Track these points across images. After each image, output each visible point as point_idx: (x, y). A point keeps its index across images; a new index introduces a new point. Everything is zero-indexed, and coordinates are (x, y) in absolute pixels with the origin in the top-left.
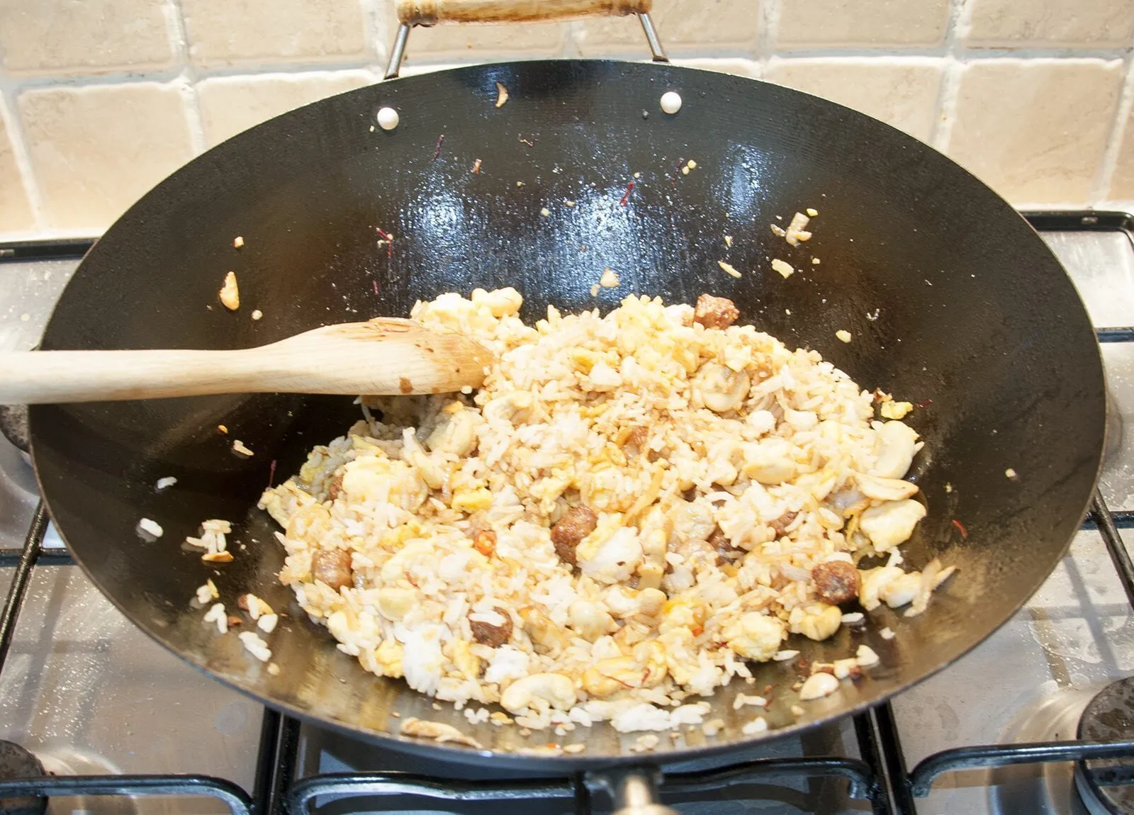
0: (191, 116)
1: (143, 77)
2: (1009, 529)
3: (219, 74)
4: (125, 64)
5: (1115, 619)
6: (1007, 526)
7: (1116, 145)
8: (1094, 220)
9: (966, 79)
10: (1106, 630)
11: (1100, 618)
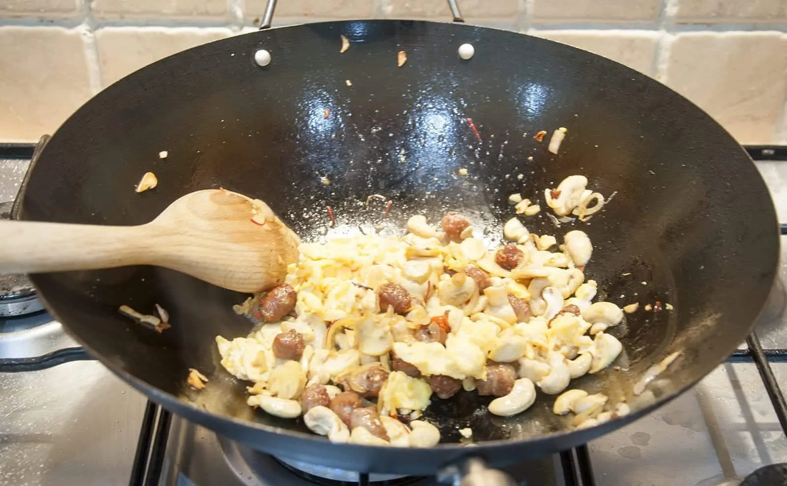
0: (90, 55)
1: (51, 22)
3: (114, 25)
4: (37, 11)
5: (773, 433)
8: (772, 152)
9: (675, 47)
10: (766, 441)
11: (761, 432)
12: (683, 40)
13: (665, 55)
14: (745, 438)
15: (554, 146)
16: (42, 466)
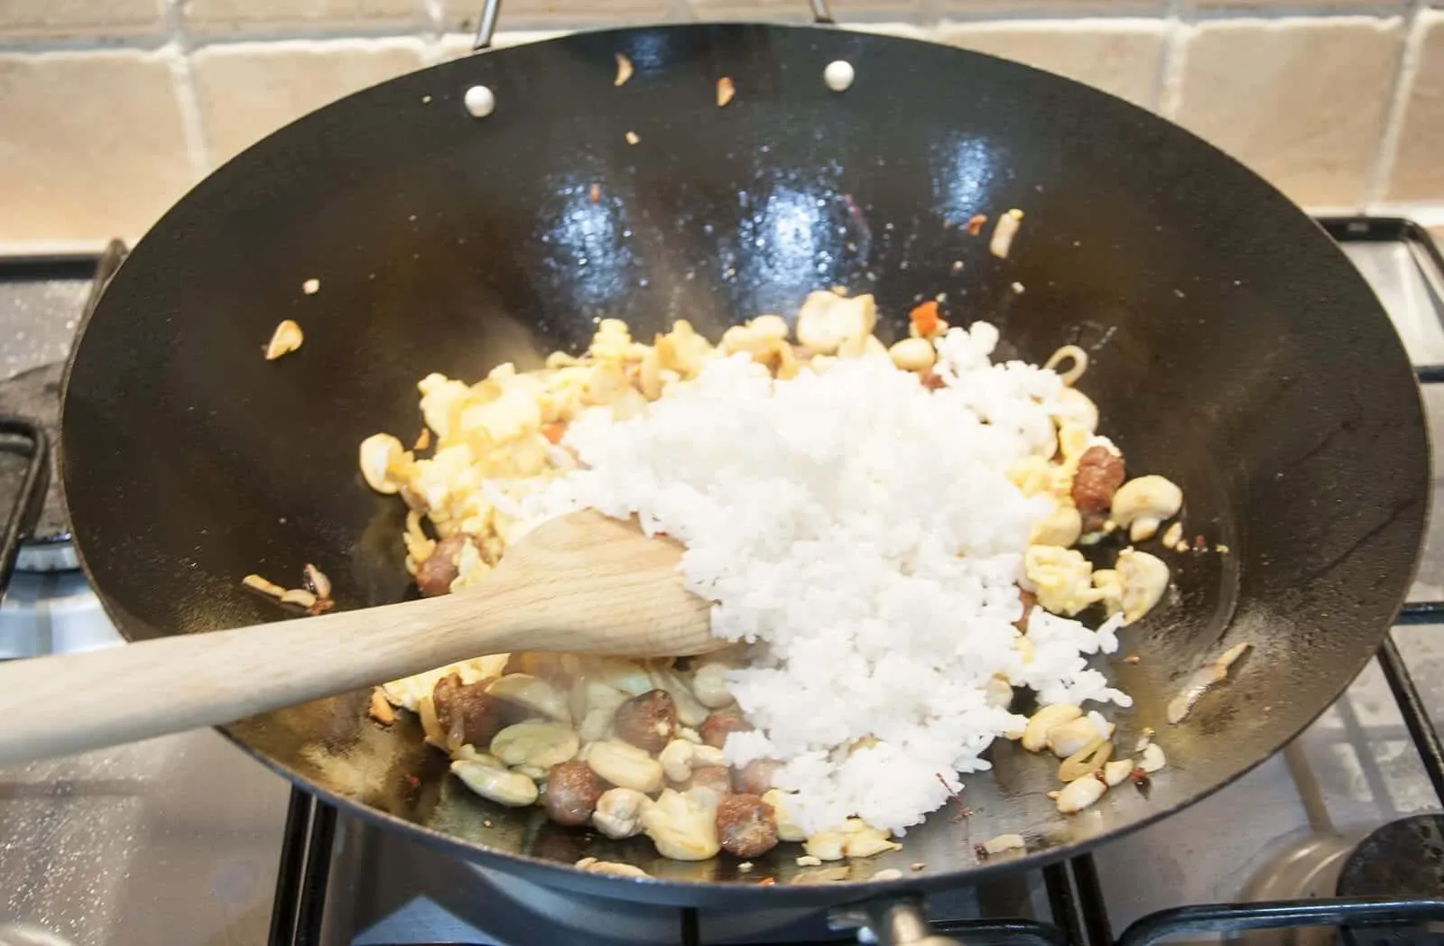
0: (185, 95)
1: (120, 43)
2: (1313, 593)
3: (223, 40)
4: (95, 24)
5: (1392, 744)
6: (1311, 589)
7: (1394, 130)
8: (1363, 228)
9: (1194, 48)
10: (1379, 759)
11: (1370, 744)
12: (1209, 34)
13: (1177, 60)
14: (1345, 755)
15: (1000, 244)
16: (130, 838)
